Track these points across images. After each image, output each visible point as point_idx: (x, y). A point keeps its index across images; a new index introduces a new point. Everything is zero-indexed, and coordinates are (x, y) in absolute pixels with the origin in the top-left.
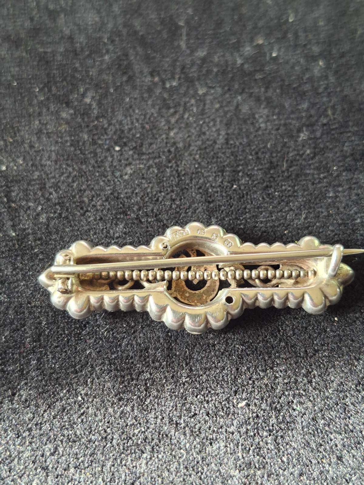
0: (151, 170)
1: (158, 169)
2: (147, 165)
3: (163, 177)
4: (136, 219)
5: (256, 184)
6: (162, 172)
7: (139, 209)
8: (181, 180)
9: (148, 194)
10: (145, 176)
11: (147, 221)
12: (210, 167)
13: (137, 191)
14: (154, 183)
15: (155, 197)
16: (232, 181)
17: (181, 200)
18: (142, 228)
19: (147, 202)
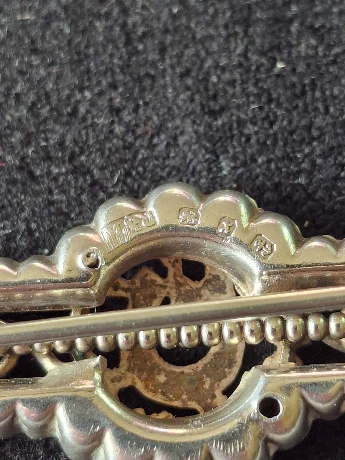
0: (54, 25)
1: (73, 24)
2: (44, 12)
3: (87, 47)
4: (20, 168)
5: (337, 55)
6: (83, 32)
7: (26, 142)
8: (137, 52)
9: (47, 96)
10: (39, 45)
11: (49, 173)
12: (211, 11)
13: (18, 89)
14: (62, 65)
15: (67, 105)
16: (271, 49)
17: (136, 109)
18: (37, 194)
19: (46, 118)
